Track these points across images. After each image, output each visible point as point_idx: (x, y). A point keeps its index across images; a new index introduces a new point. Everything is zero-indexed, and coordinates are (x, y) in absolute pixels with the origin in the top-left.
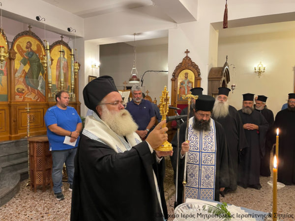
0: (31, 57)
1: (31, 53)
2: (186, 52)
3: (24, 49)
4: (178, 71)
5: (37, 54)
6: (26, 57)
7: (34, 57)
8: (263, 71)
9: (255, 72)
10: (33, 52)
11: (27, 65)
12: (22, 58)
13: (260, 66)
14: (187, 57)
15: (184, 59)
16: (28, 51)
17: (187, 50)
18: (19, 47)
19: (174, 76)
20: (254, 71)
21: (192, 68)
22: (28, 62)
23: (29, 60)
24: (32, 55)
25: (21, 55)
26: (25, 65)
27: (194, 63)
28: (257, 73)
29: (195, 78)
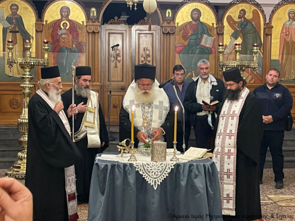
0: (244, 28)
1: (246, 23)
3: (236, 19)
5: (253, 23)
6: (238, 29)
7: (249, 27)
10: (247, 21)
11: (239, 38)
12: (233, 31)
16: (241, 20)
18: (230, 19)
22: (241, 34)
23: (241, 31)
24: (247, 25)
25: (232, 27)
26: (236, 38)
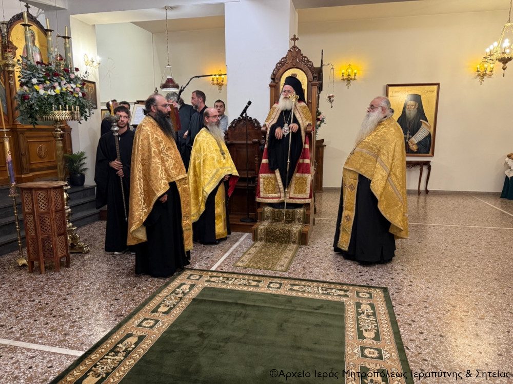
2: (292, 39)
4: (281, 71)
8: (353, 77)
9: (343, 80)
13: (349, 71)
14: (294, 47)
15: (290, 50)
17: (295, 36)
19: (273, 79)
20: (341, 78)
21: (302, 65)
27: (305, 57)
28: (346, 81)
29: (309, 82)
